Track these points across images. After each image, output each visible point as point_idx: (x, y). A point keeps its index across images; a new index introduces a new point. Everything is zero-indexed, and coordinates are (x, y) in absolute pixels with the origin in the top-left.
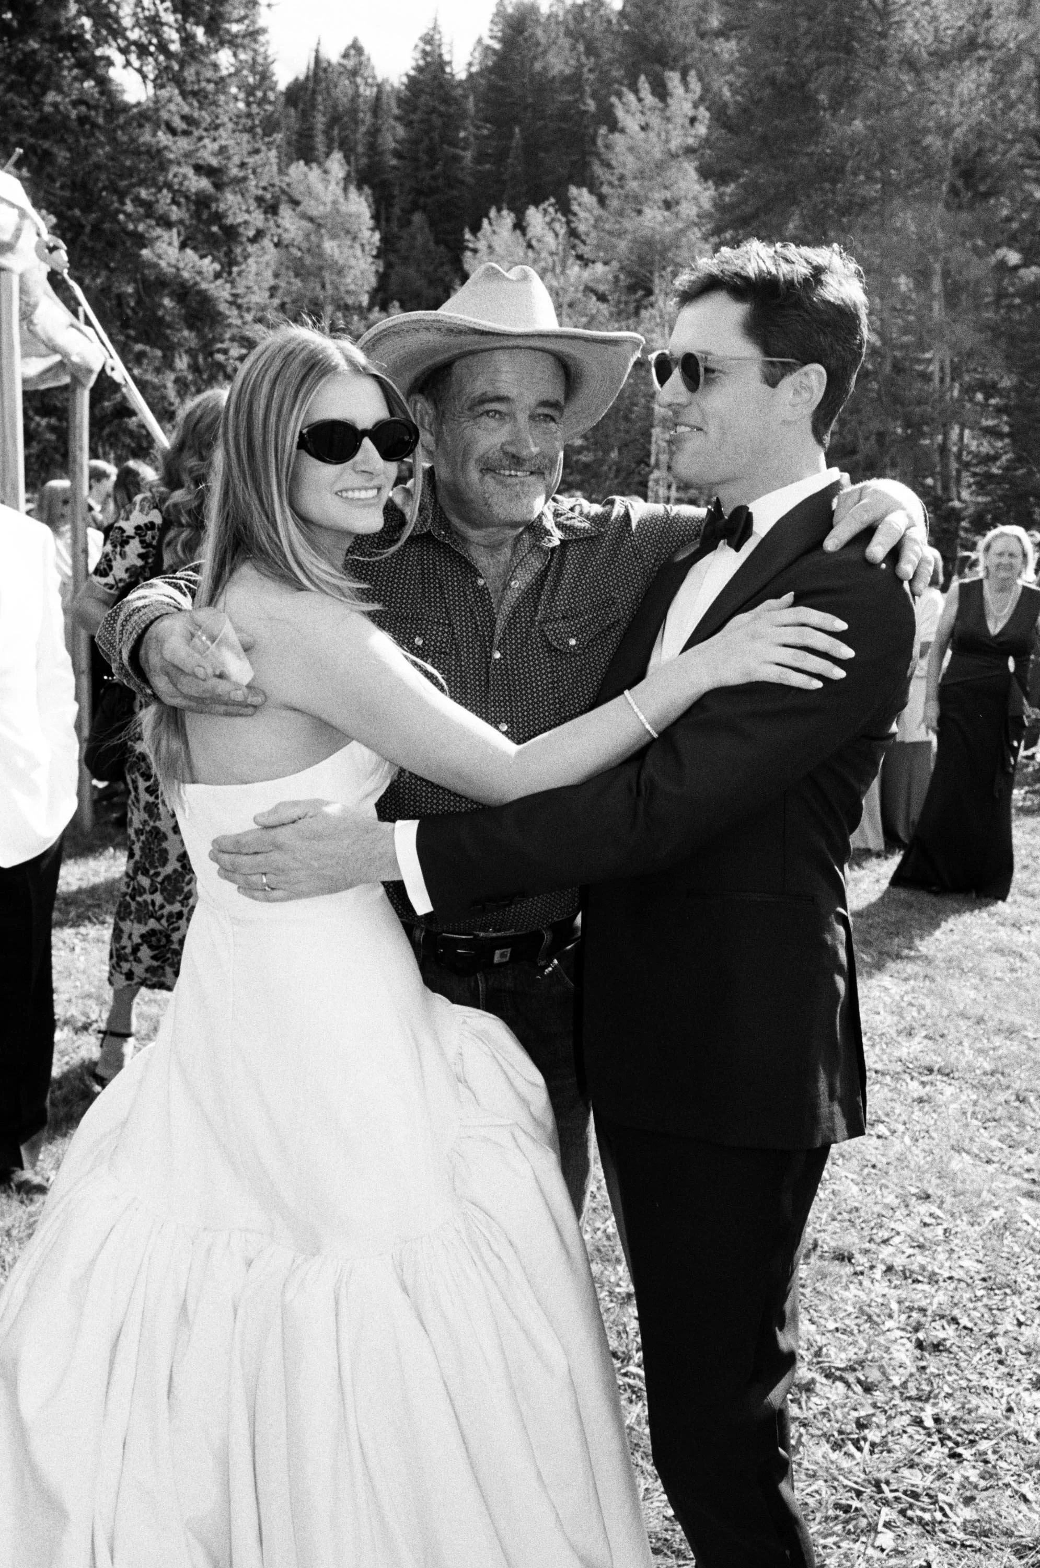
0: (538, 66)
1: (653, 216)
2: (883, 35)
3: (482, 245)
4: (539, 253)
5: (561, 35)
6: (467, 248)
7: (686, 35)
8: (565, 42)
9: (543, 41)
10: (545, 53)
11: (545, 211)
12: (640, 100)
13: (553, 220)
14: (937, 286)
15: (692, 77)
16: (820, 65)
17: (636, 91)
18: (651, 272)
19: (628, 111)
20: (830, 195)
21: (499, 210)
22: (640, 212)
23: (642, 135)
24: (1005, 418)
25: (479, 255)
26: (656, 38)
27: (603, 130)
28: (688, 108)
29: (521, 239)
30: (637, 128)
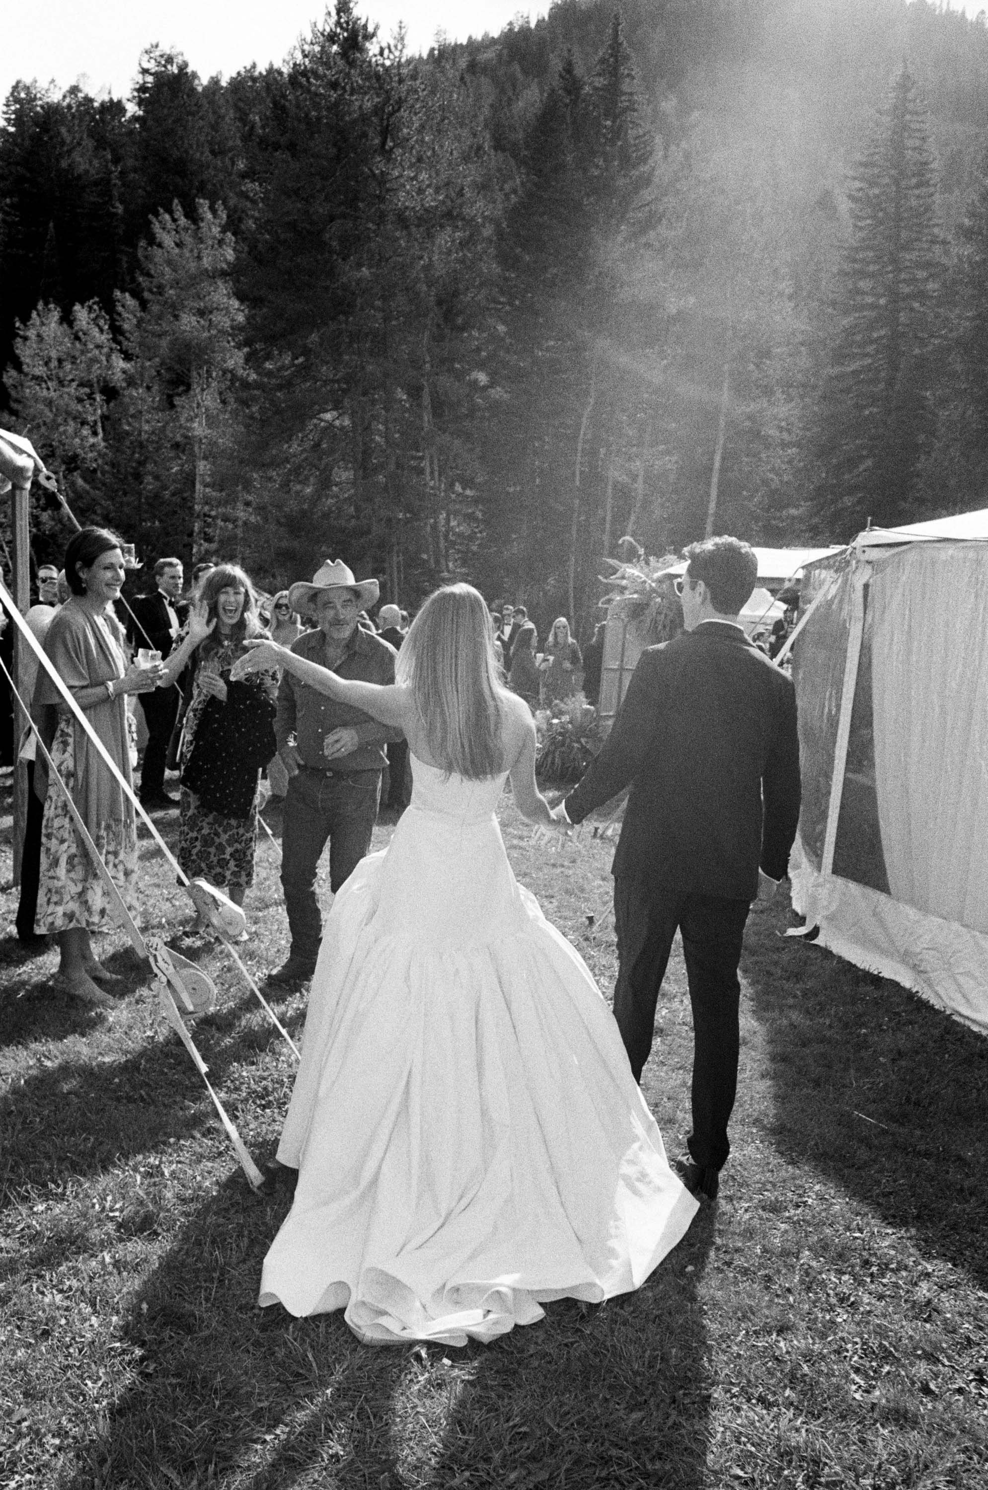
0: (64, 164)
1: (188, 322)
2: (381, 199)
3: (32, 333)
4: (85, 345)
5: (85, 136)
6: (18, 335)
7: (202, 153)
8: (89, 143)
9: (68, 140)
10: (69, 152)
11: (90, 308)
12: (174, 220)
13: (97, 317)
14: (426, 400)
15: (219, 205)
16: (332, 219)
17: (170, 212)
18: (189, 370)
19: (164, 229)
20: (344, 326)
21: (46, 304)
22: (176, 317)
23: (177, 251)
24: (480, 507)
25: (28, 343)
26: (176, 153)
27: (143, 243)
28: (216, 230)
29: (69, 331)
30: (173, 245)
